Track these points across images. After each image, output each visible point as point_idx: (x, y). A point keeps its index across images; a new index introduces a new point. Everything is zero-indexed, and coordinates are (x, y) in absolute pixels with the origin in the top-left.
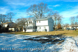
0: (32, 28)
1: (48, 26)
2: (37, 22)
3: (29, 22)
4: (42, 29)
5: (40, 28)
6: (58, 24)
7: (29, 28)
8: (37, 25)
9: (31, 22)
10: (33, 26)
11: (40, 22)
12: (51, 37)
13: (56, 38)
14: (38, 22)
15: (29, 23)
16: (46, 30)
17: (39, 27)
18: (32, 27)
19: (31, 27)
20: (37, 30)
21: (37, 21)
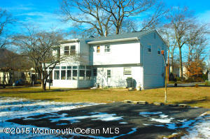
0: (75, 73)
1: (141, 65)
2: (98, 51)
3: (66, 48)
4: (117, 80)
5: (109, 73)
6: (190, 60)
7: (63, 73)
8: (96, 62)
9: (73, 48)
10: (81, 66)
11: (108, 50)
12: (137, 114)
13: (158, 116)
14: (102, 48)
15: (66, 53)
16: (132, 83)
17: (106, 70)
18: (74, 67)
19: (72, 70)
20: (98, 81)
21: (98, 45)
